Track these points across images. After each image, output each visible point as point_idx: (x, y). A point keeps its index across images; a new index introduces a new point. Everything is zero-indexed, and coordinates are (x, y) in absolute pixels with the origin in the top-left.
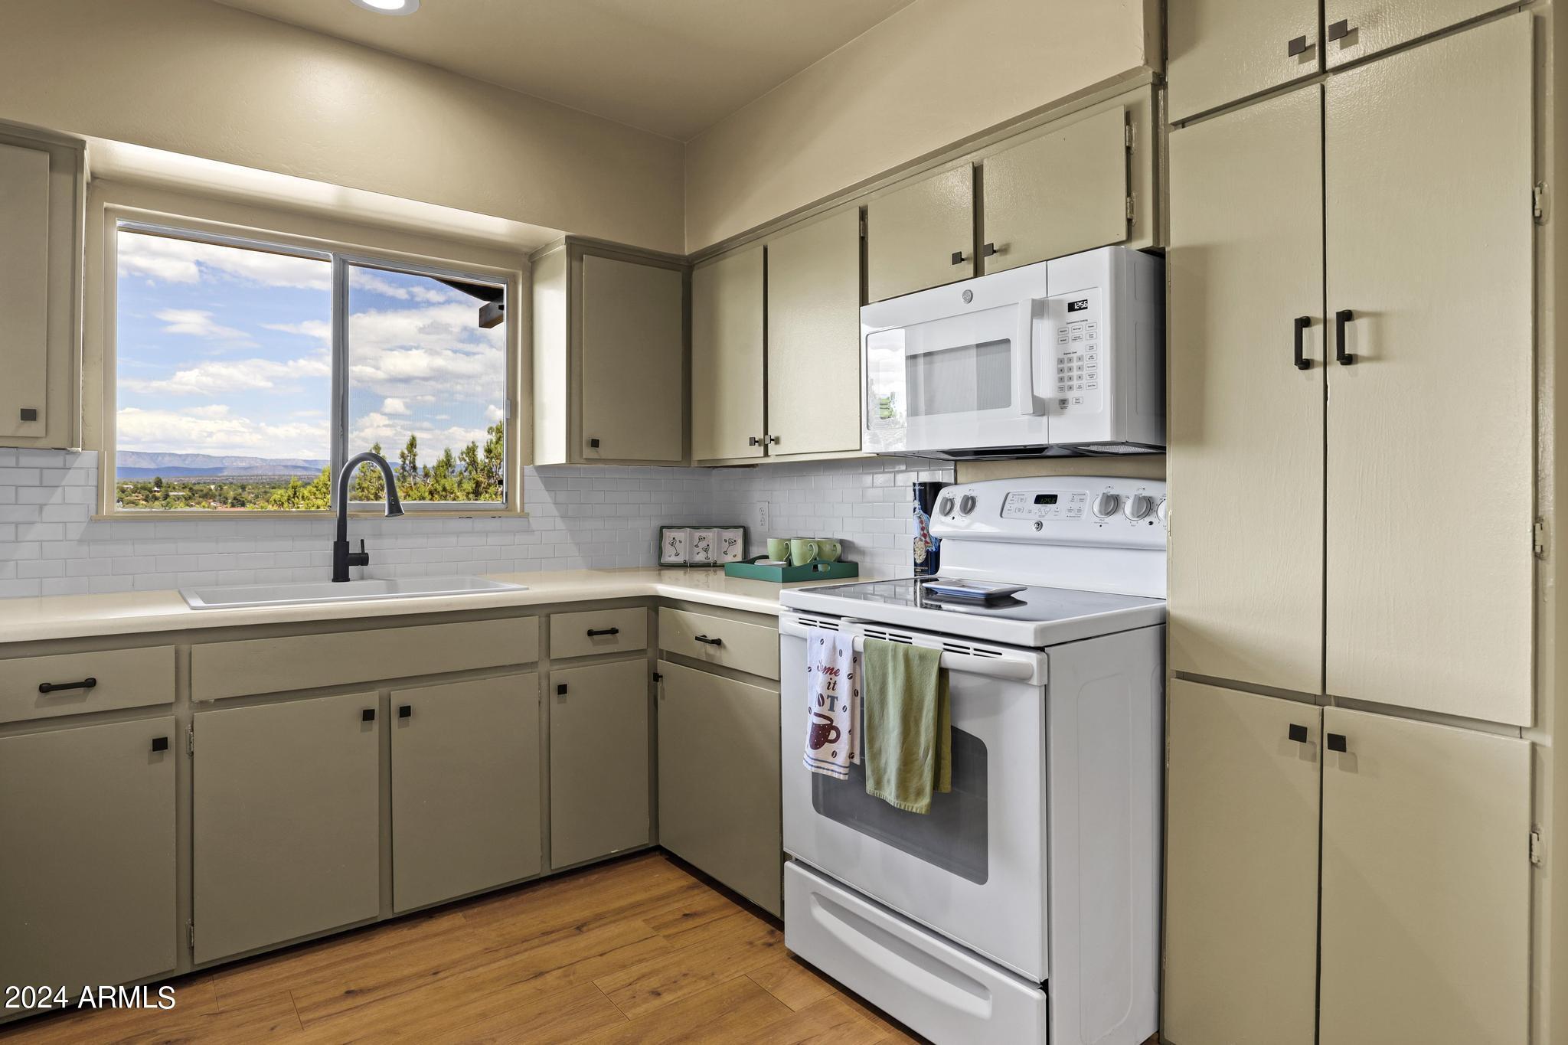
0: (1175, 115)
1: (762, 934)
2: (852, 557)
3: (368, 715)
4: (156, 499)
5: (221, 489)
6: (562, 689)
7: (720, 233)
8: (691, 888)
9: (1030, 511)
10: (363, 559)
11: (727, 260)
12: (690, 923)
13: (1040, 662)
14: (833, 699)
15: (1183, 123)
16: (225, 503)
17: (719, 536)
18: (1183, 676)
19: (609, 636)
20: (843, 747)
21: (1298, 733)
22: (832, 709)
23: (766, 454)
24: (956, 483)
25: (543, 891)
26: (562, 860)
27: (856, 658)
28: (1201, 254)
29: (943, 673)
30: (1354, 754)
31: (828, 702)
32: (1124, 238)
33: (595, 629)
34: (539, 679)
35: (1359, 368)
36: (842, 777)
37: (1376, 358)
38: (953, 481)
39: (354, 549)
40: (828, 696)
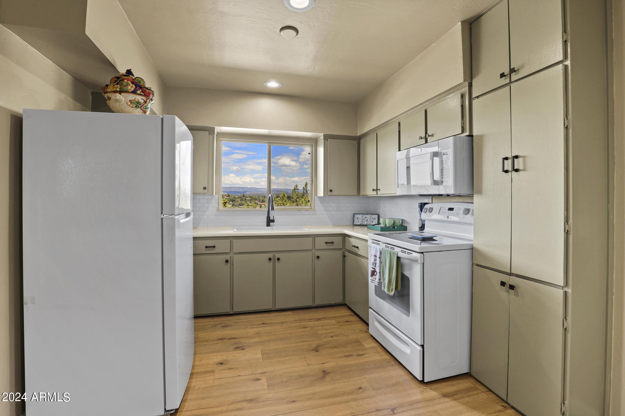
0: (474, 95)
1: (365, 329)
2: (405, 225)
3: (270, 259)
4: (243, 200)
5: (259, 197)
6: (318, 257)
7: (366, 129)
8: (351, 315)
9: (446, 213)
10: (273, 221)
11: (367, 137)
12: (347, 323)
13: (421, 257)
14: (376, 264)
15: (478, 97)
16: (260, 201)
17: (371, 217)
18: (478, 265)
19: (331, 244)
20: (377, 277)
21: (503, 284)
22: (375, 266)
23: (377, 194)
24: (432, 203)
25: (313, 310)
26: (318, 302)
27: (381, 253)
28: (481, 137)
29: (398, 258)
30: (518, 291)
31: (374, 264)
32: (461, 133)
33: (328, 242)
34: (312, 254)
35: (520, 173)
36: (377, 285)
37: (524, 170)
38: (431, 202)
39: (271, 218)
40: (375, 263)
